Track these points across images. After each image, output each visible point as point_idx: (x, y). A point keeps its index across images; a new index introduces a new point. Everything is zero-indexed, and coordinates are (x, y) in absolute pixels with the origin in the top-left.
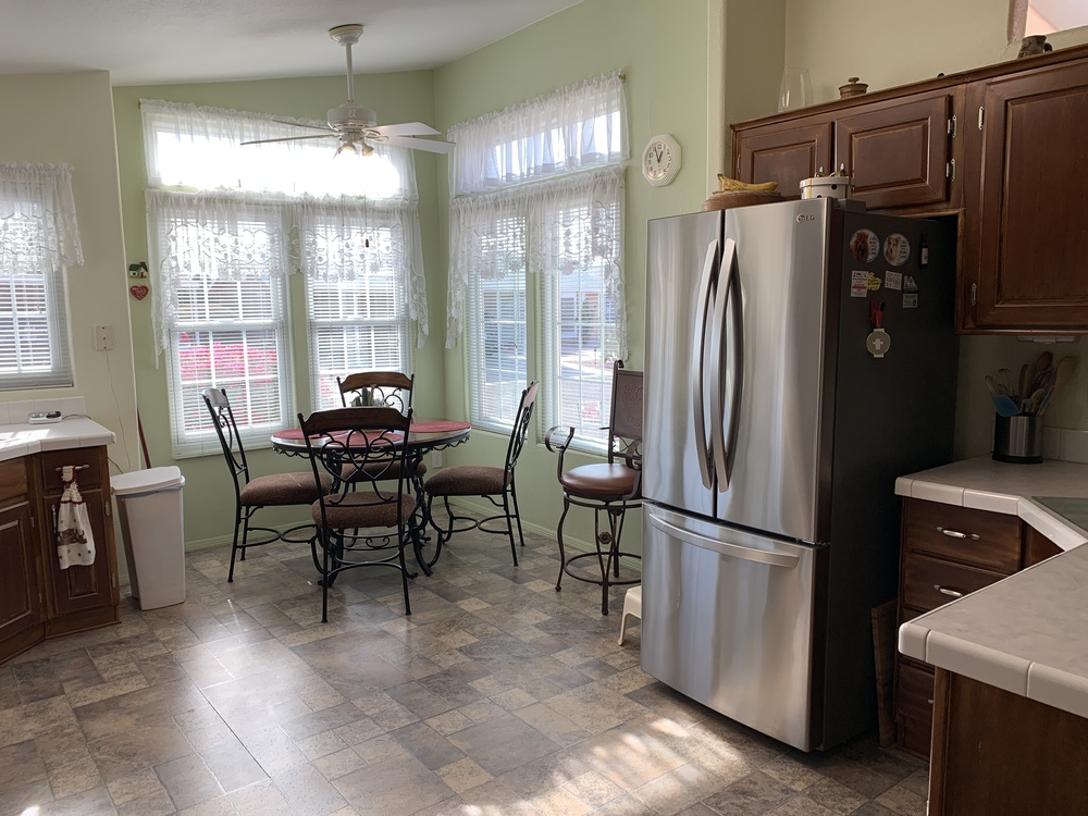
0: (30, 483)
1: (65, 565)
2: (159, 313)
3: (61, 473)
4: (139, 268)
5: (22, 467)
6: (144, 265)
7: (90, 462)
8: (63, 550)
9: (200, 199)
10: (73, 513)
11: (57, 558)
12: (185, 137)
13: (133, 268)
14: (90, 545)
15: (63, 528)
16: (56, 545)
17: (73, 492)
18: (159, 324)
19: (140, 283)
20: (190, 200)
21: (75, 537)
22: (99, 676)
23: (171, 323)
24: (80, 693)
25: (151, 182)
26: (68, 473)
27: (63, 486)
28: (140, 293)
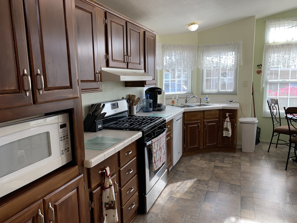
0: (219, 115)
1: (224, 135)
2: (263, 78)
3: (226, 114)
4: (260, 66)
5: (218, 112)
6: (261, 65)
7: (233, 114)
8: (224, 132)
9: (280, 45)
10: (227, 124)
11: (222, 133)
12: (277, 28)
13: (258, 66)
14: (230, 132)
15: (225, 127)
16: (223, 130)
17: (228, 119)
18: (263, 80)
19: (260, 70)
20: (277, 46)
21: (227, 130)
22: (223, 161)
23: (267, 80)
24: (218, 163)
25: (266, 42)
26: (227, 114)
27: (226, 117)
28: (259, 72)
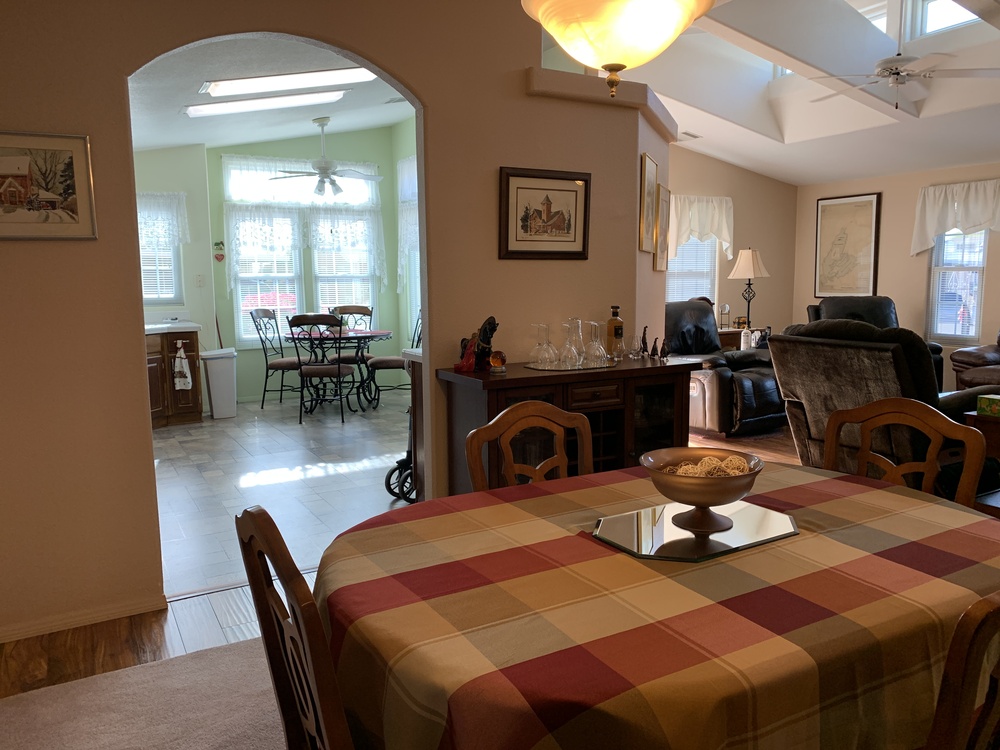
0: (162, 348)
1: (178, 388)
2: (229, 269)
3: (176, 344)
4: (220, 244)
5: (159, 339)
6: (222, 243)
7: (190, 339)
8: (177, 380)
9: (252, 207)
10: (181, 364)
11: (174, 384)
12: (245, 172)
13: (217, 244)
14: (189, 379)
15: (177, 370)
16: (174, 378)
17: (181, 353)
18: (229, 275)
19: (220, 252)
20: (247, 207)
21: (183, 375)
23: (236, 275)
25: (226, 198)
26: (179, 343)
27: (176, 350)
28: (220, 258)
